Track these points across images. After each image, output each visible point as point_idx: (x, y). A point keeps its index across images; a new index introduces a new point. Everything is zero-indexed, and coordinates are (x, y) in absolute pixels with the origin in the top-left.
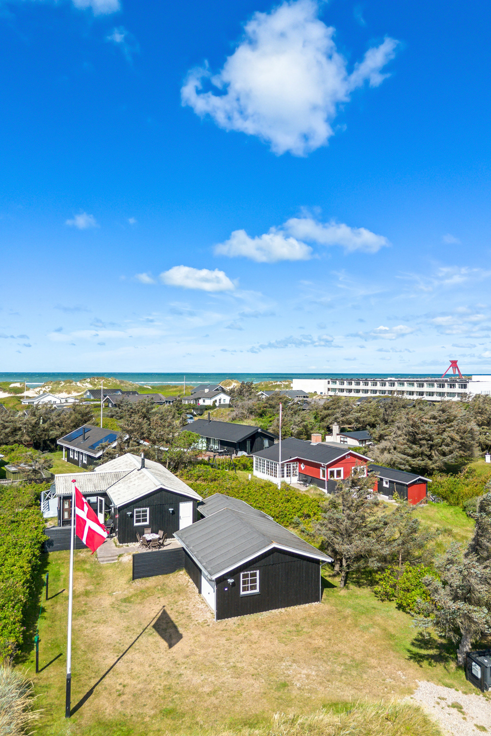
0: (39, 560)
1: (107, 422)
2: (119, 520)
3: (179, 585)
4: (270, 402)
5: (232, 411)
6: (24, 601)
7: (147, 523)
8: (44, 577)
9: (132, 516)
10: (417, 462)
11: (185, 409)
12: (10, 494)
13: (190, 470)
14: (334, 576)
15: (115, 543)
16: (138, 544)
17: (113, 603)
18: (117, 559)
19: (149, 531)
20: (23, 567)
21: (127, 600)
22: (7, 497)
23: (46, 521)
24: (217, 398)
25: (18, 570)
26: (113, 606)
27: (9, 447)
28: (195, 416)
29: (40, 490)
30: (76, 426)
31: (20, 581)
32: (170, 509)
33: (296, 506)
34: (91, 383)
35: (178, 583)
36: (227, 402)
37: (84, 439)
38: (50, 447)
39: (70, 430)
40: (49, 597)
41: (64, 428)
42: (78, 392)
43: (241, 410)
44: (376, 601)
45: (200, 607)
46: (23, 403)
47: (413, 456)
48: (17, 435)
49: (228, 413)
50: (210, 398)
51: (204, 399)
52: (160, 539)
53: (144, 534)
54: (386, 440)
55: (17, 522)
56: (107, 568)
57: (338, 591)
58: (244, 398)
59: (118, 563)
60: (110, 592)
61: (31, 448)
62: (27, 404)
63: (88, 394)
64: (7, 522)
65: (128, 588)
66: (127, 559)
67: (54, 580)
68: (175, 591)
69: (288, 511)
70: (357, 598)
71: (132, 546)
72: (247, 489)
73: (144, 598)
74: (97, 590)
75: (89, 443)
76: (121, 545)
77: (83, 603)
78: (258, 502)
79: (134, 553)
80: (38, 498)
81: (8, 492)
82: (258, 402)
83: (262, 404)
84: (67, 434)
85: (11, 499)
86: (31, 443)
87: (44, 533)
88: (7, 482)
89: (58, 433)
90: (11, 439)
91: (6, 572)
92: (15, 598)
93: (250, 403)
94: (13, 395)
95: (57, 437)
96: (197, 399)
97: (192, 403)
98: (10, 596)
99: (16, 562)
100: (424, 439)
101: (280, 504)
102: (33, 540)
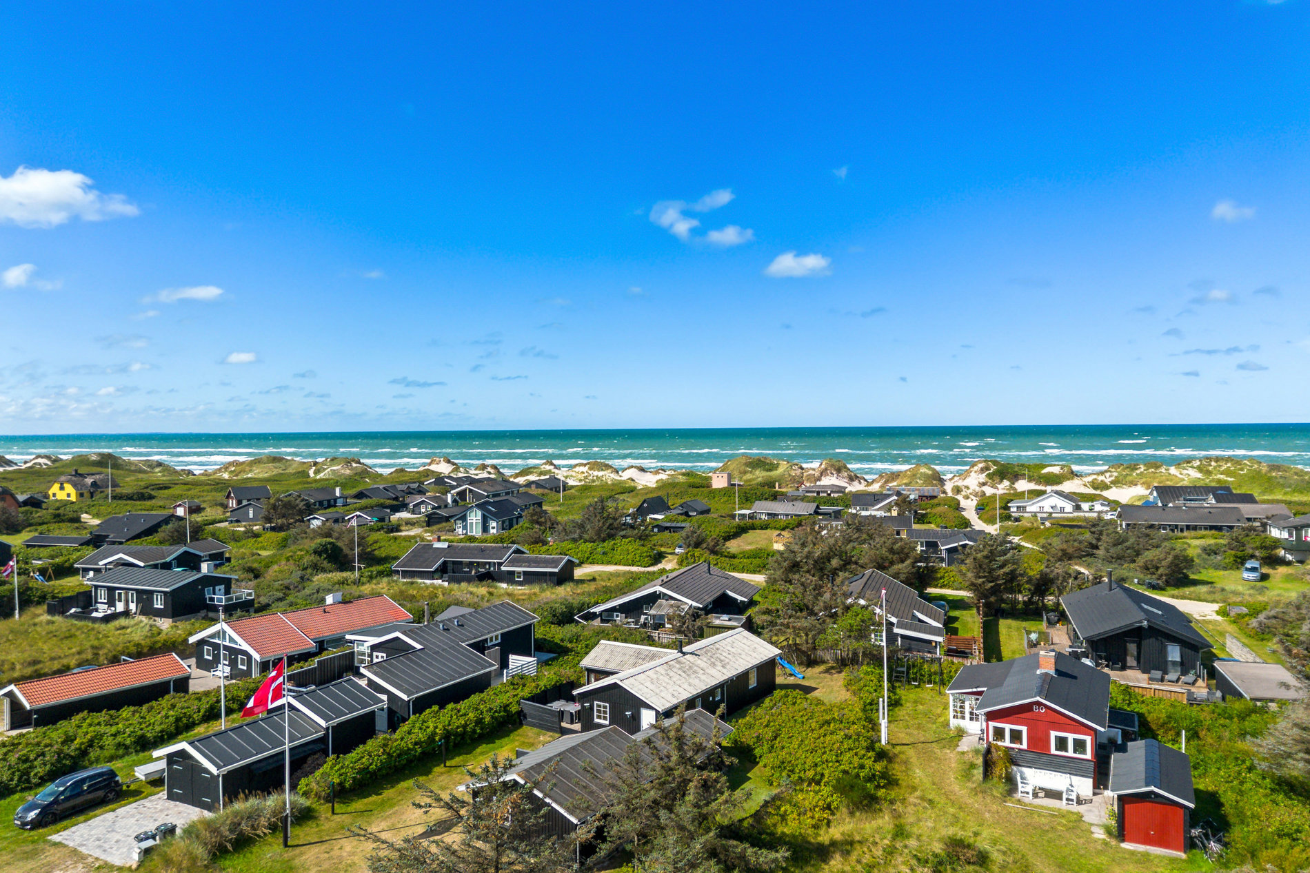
7: (607, 722)
9: (591, 709)
32: (627, 713)
63: (1155, 493)
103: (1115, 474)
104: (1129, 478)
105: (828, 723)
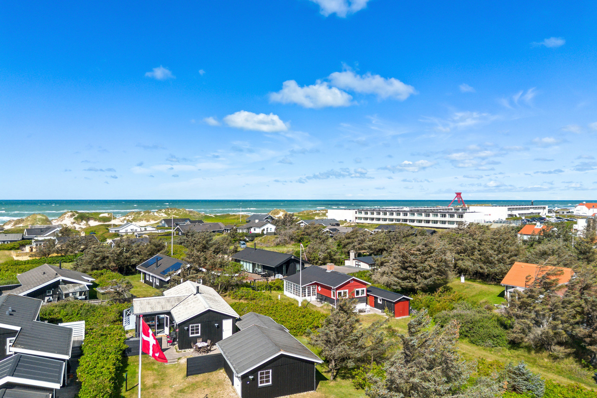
0: (121, 363)
1: (177, 248)
2: (179, 334)
3: (219, 380)
4: (307, 230)
5: (276, 238)
6: (110, 393)
7: (199, 335)
8: (124, 375)
9: (188, 330)
10: (405, 284)
11: (239, 237)
12: (100, 312)
13: (236, 292)
14: (328, 372)
15: (176, 349)
16: (192, 350)
17: (172, 393)
18: (177, 361)
19: (201, 340)
20: (110, 369)
21: (182, 391)
22: (98, 314)
23: (127, 332)
24: (265, 227)
25: (106, 370)
26: (172, 395)
27: (99, 271)
28: (248, 242)
29: (123, 308)
30: (152, 254)
31: (108, 378)
32: (215, 325)
33: (309, 320)
34: (165, 213)
35: (219, 378)
36: (273, 231)
37: (157, 266)
38: (131, 270)
39: (147, 258)
40: (128, 389)
41: (142, 256)
42: (155, 220)
43: (284, 237)
44: (353, 390)
45: (231, 395)
46: (110, 232)
47: (404, 279)
48: (105, 262)
49: (273, 239)
50: (260, 227)
51: (255, 228)
52: (208, 346)
53: (196, 343)
54: (385, 266)
55: (105, 335)
56: (170, 368)
57: (329, 383)
58: (287, 227)
59: (177, 364)
60: (170, 385)
61: (116, 272)
62: (114, 232)
63: (163, 222)
64: (98, 335)
65: (183, 382)
66: (184, 361)
67: (131, 377)
68: (216, 384)
69: (303, 324)
70: (341, 387)
71: (188, 351)
72: (275, 307)
73: (193, 389)
74: (162, 384)
75: (162, 269)
76: (180, 350)
77: (151, 393)
78: (282, 317)
79: (189, 356)
80: (121, 314)
81: (99, 310)
82: (298, 231)
83: (300, 232)
84: (144, 261)
85: (101, 316)
86: (117, 268)
87: (124, 343)
88: (97, 301)
89: (138, 260)
90: (101, 266)
91: (98, 372)
92: (104, 390)
93: (291, 231)
94: (102, 223)
95: (136, 263)
96: (249, 228)
97: (245, 232)
98: (101, 389)
99: (104, 365)
100: (411, 266)
101: (298, 319)
102: (117, 348)
103: (133, 216)
104: (139, 218)
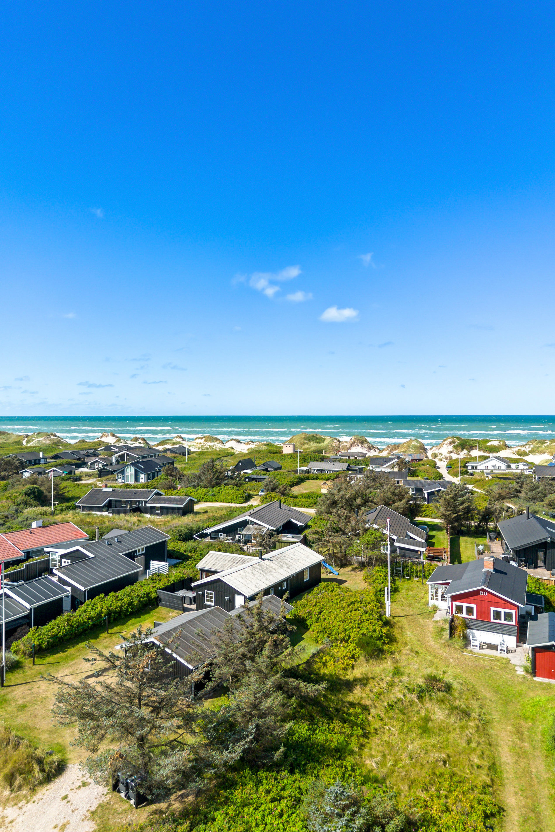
7: (213, 604)
9: (203, 595)
32: (226, 598)
103: (532, 446)
104: (540, 449)
105: (353, 603)
